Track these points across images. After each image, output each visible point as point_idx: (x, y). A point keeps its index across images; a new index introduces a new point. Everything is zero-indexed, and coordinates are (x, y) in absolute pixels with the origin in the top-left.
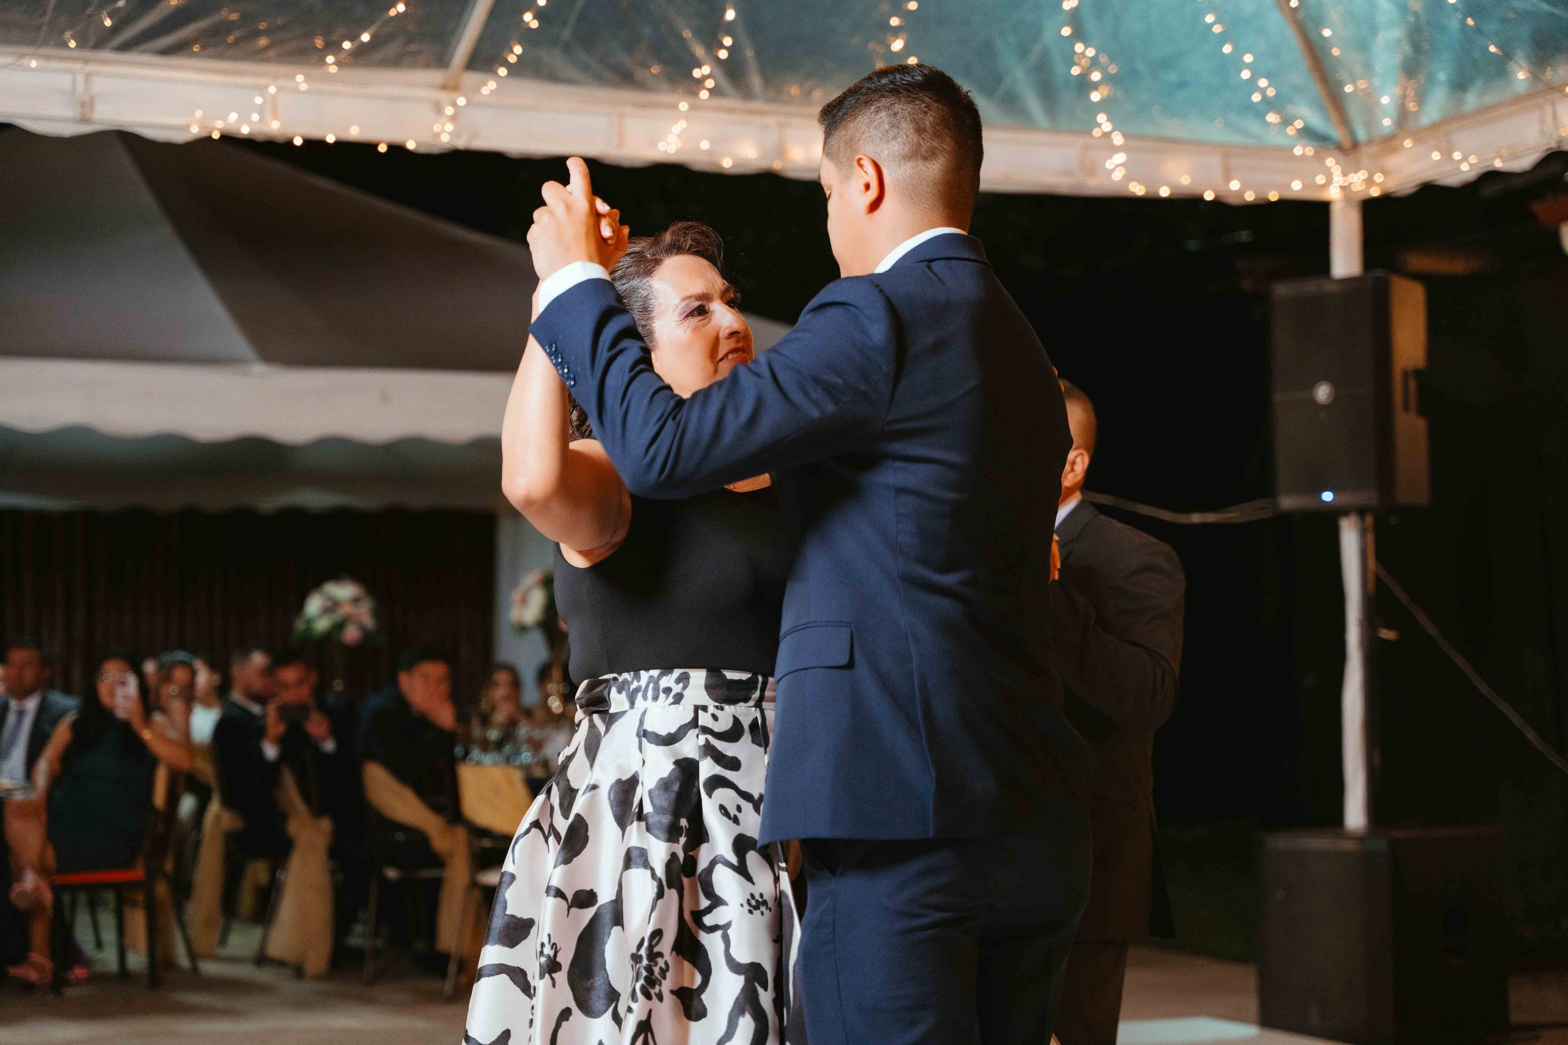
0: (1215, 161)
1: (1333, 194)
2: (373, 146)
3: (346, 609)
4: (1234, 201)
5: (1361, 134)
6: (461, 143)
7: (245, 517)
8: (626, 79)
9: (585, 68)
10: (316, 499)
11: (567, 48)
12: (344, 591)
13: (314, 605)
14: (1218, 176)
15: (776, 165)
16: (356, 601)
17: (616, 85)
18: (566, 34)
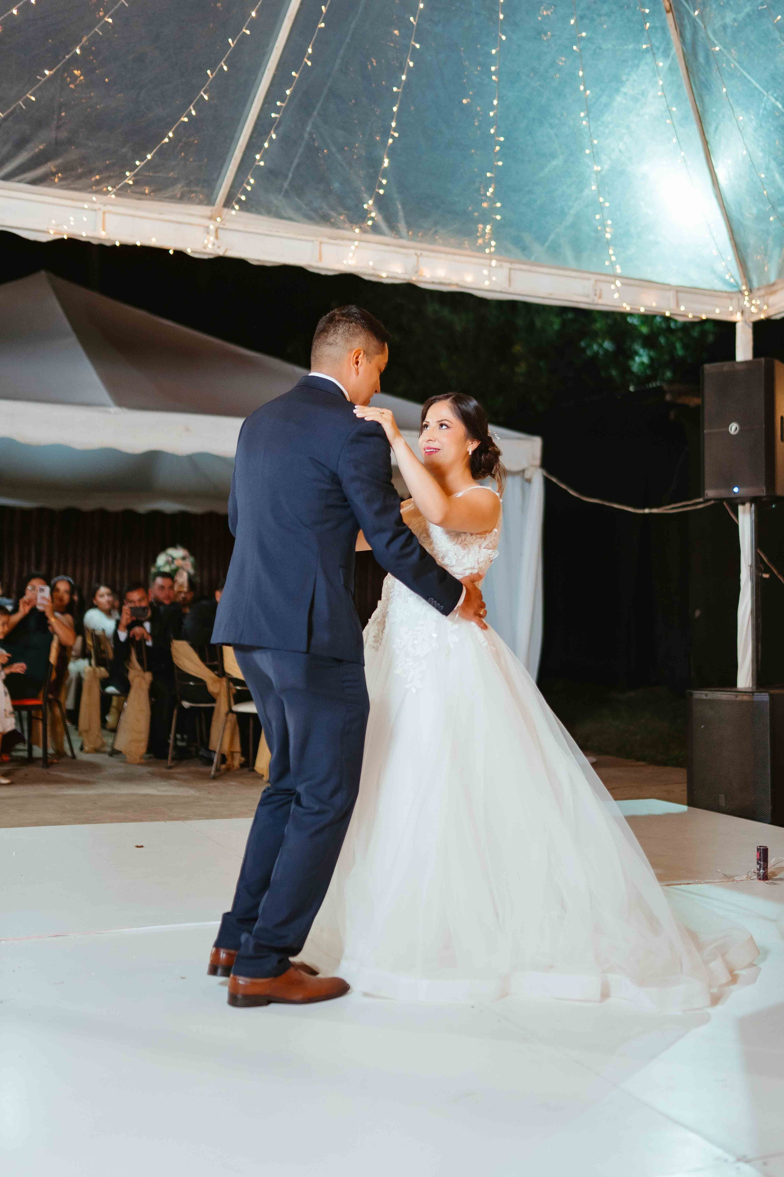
0: (671, 294)
1: (737, 318)
2: (166, 251)
3: (178, 563)
4: (681, 319)
5: (755, 284)
6: (221, 252)
7: (130, 515)
8: (324, 219)
9: (298, 209)
10: (169, 506)
11: (287, 194)
12: (178, 553)
13: (161, 560)
14: (673, 305)
15: (413, 279)
16: (184, 558)
17: (317, 223)
18: (286, 185)
